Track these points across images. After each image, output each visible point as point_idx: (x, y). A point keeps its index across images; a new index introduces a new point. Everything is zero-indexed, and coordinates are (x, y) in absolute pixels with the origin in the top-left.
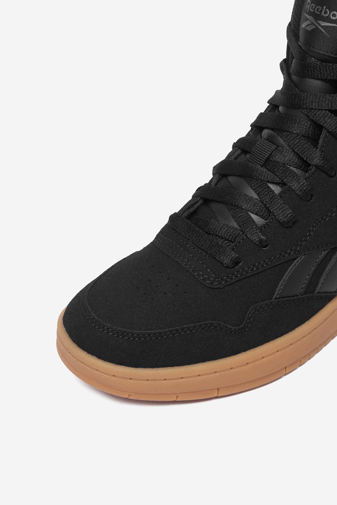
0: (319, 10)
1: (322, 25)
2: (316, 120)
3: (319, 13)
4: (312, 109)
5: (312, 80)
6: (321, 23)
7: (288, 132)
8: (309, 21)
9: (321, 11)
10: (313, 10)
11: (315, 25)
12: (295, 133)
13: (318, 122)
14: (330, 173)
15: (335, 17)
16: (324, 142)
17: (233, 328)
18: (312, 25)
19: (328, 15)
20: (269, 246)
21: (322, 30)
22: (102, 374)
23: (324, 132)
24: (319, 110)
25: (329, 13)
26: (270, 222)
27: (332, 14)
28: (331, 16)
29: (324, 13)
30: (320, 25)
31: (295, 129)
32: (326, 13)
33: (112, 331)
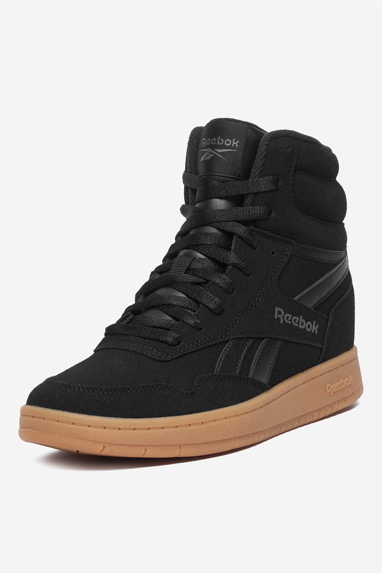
0: (215, 141)
1: (219, 152)
2: (226, 229)
3: (215, 144)
4: (222, 221)
5: (217, 200)
6: (218, 151)
7: (203, 244)
8: (207, 153)
9: (216, 142)
10: (209, 143)
11: (213, 154)
12: (209, 245)
13: (228, 230)
14: (245, 271)
15: (229, 144)
16: (236, 246)
17: (185, 392)
18: (211, 154)
19: (223, 143)
20: (203, 329)
21: (220, 156)
22: (78, 426)
23: (235, 238)
24: (227, 222)
25: (223, 141)
26: (201, 311)
27: (226, 142)
28: (226, 143)
29: (219, 142)
30: (217, 152)
31: (208, 241)
32: (220, 142)
33: (83, 388)
